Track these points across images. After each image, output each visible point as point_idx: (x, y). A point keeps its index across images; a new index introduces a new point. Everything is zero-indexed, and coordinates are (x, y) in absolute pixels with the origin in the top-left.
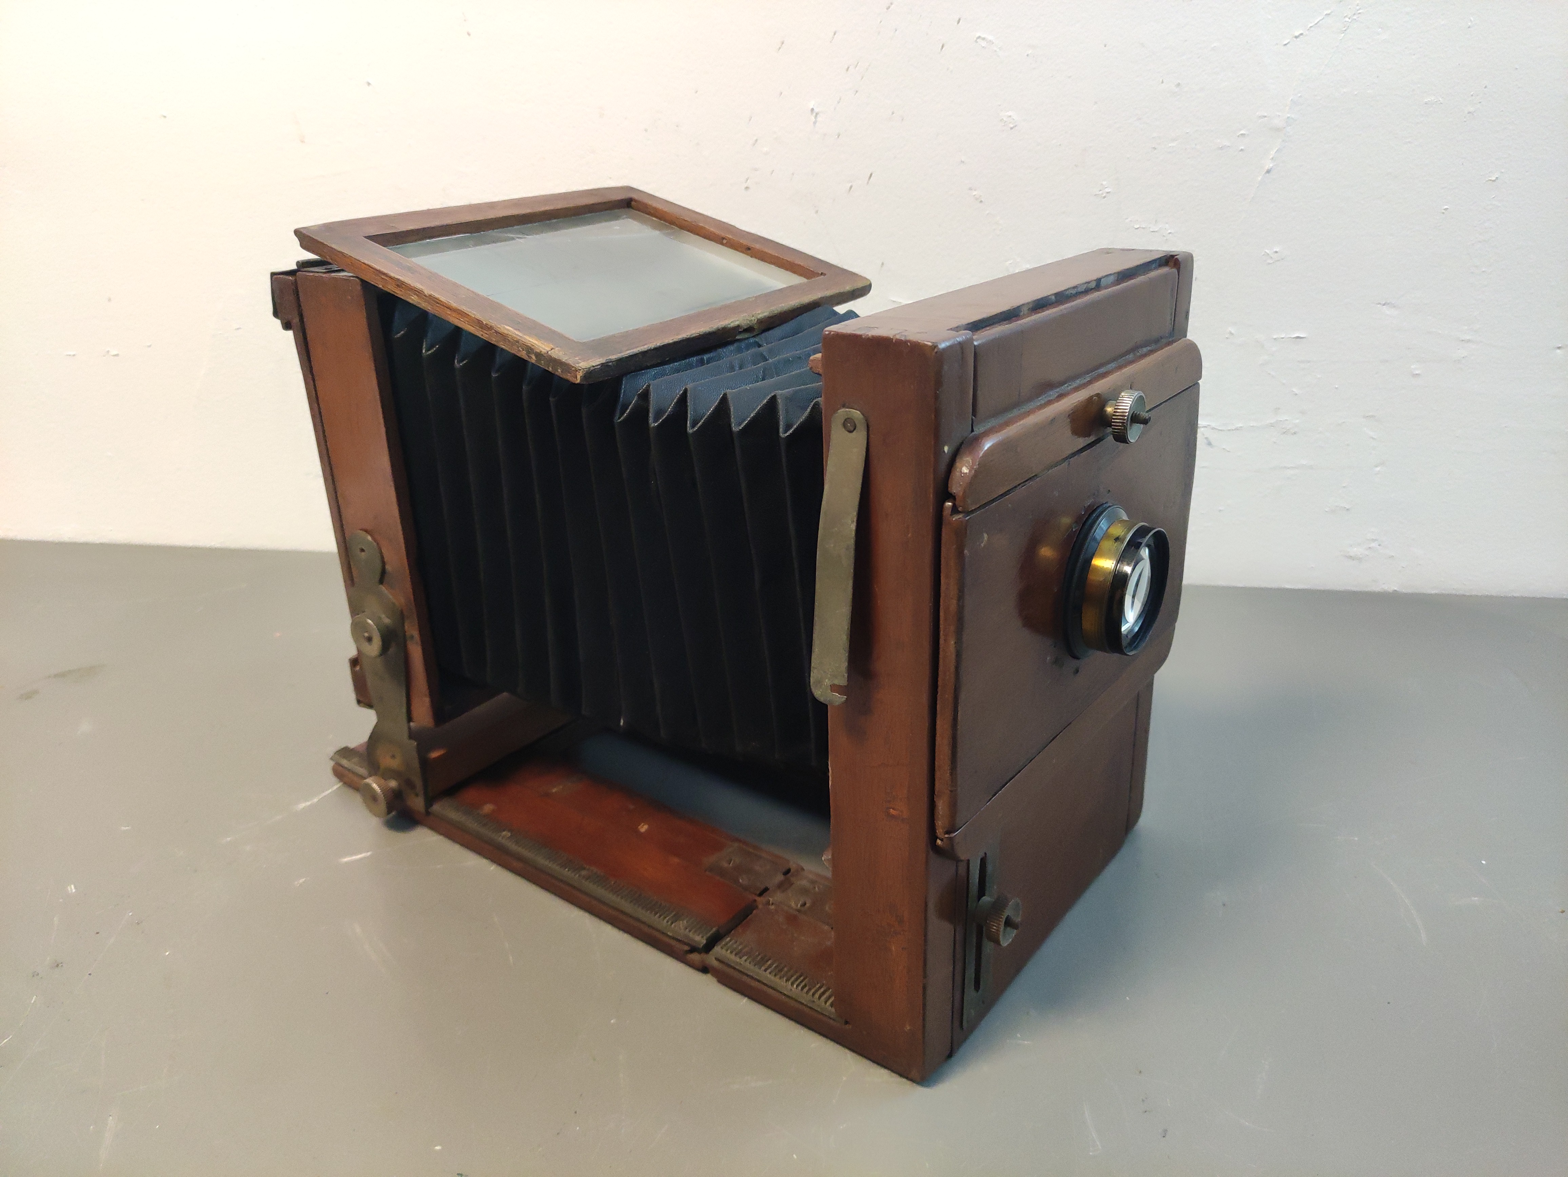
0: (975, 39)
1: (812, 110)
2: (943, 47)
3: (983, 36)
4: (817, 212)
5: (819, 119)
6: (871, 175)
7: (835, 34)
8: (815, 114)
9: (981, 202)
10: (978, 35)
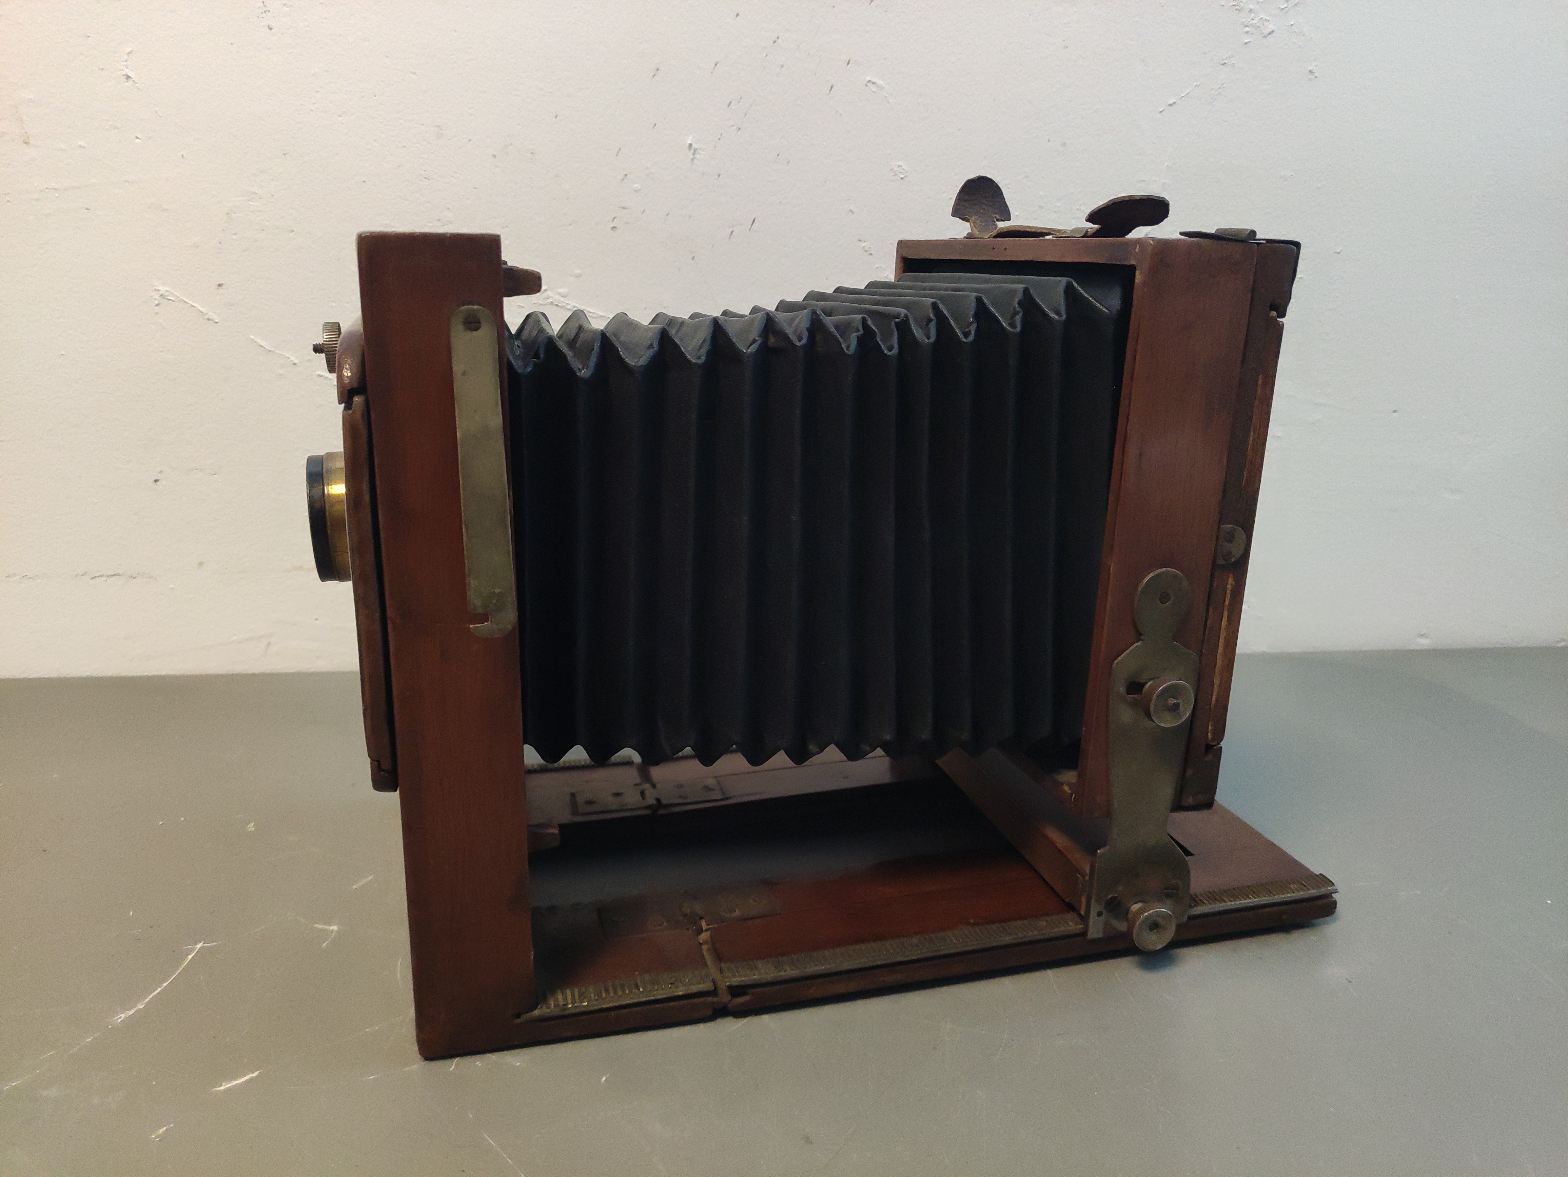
0: (866, 83)
1: (691, 145)
2: (832, 88)
3: (873, 80)
4: (693, 258)
5: (697, 156)
6: (754, 220)
7: (716, 65)
8: (693, 150)
9: (871, 254)
10: (868, 78)
